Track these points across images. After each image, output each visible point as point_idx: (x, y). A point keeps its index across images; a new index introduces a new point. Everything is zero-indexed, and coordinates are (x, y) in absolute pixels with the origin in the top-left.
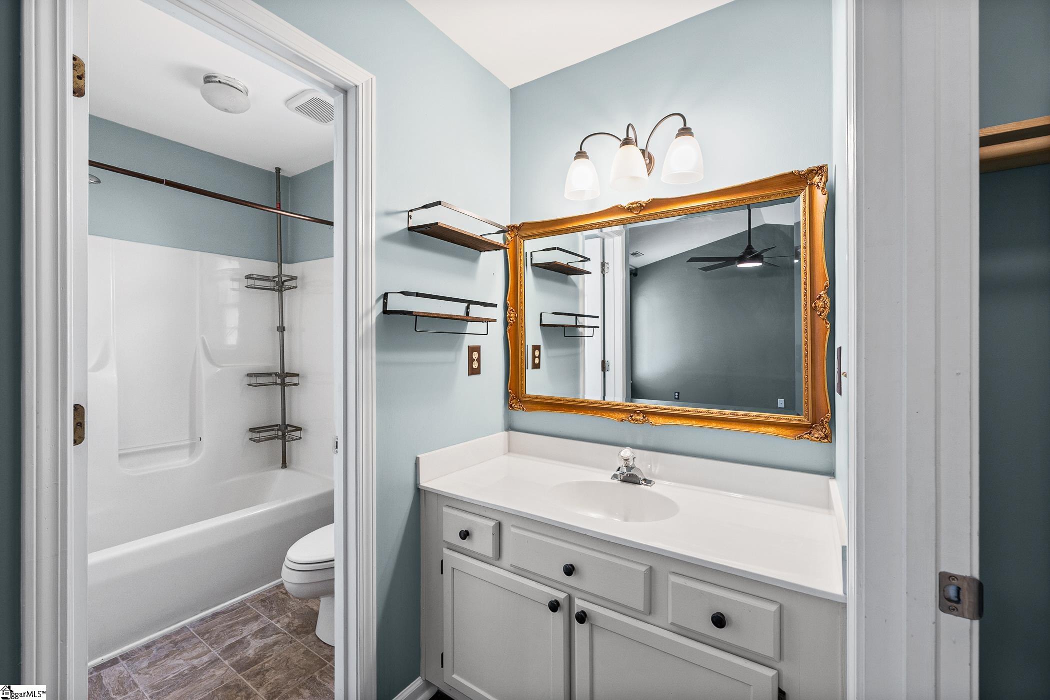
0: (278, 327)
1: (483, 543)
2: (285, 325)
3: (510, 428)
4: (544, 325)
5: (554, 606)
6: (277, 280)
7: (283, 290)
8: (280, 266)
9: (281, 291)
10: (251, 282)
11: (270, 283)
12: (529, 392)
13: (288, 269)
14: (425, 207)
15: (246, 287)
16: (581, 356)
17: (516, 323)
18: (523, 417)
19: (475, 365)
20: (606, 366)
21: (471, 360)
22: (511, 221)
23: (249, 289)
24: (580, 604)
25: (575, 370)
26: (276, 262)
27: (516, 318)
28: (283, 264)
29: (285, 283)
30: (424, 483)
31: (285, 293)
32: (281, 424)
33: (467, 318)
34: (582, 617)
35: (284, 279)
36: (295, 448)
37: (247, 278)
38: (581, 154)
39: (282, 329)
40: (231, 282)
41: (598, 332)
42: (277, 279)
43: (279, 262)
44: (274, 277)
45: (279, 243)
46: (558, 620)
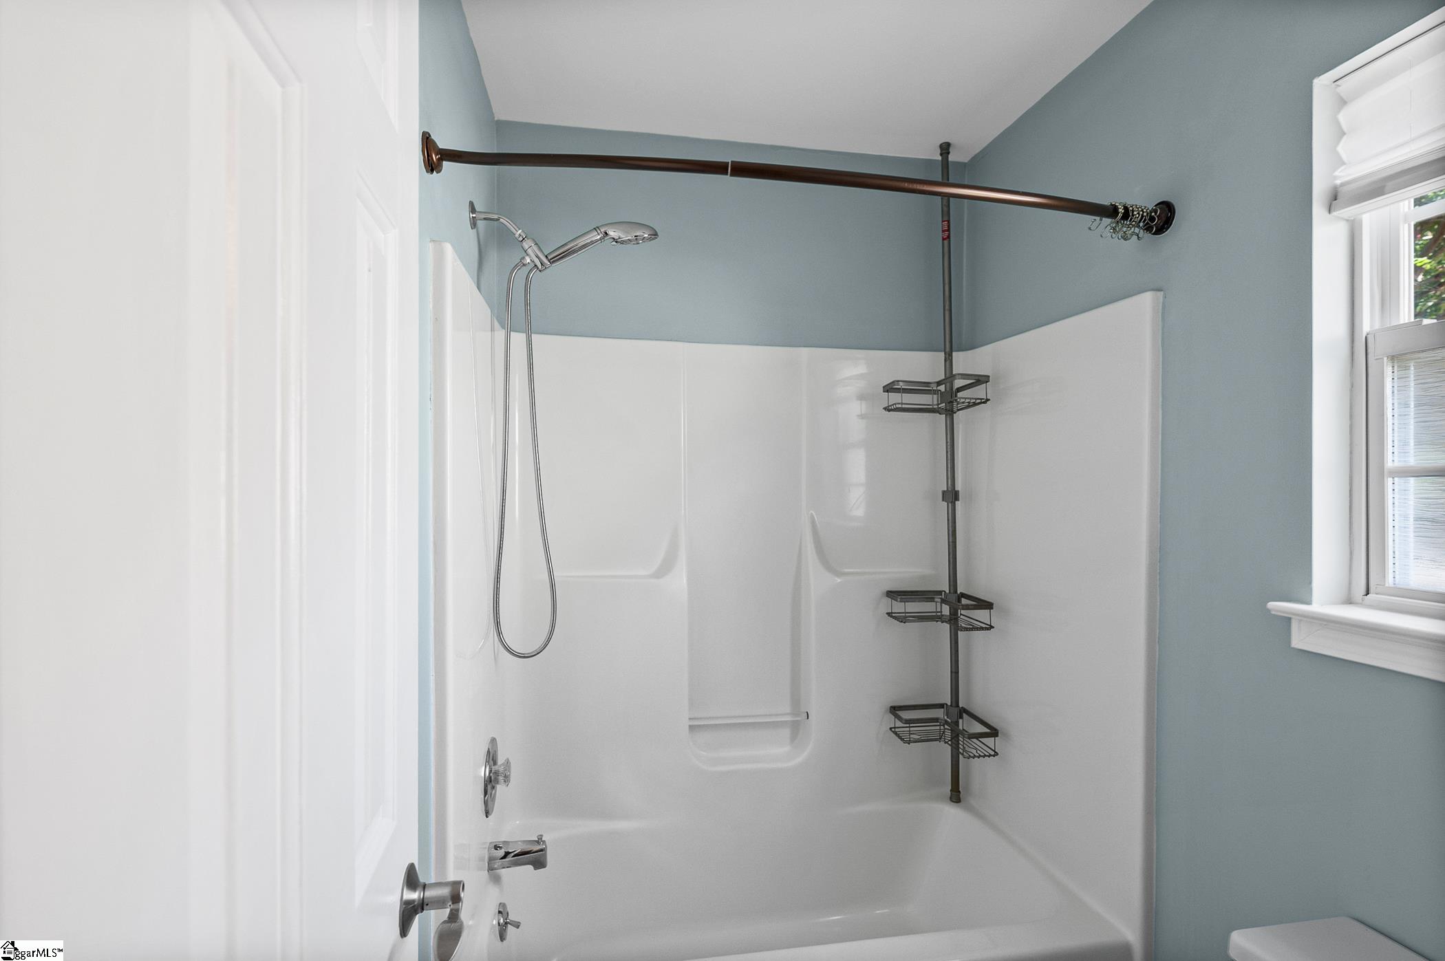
0: (944, 492)
2: (959, 487)
6: (943, 390)
7: (955, 409)
8: (949, 359)
9: (950, 412)
10: (895, 398)
11: (931, 396)
13: (964, 362)
15: (885, 409)
23: (891, 412)
26: (942, 351)
28: (954, 354)
29: (960, 394)
31: (960, 416)
32: (949, 704)
35: (959, 383)
36: (978, 771)
37: (887, 391)
39: (951, 496)
40: (859, 402)
42: (942, 388)
43: (948, 350)
44: (939, 383)
45: (947, 307)
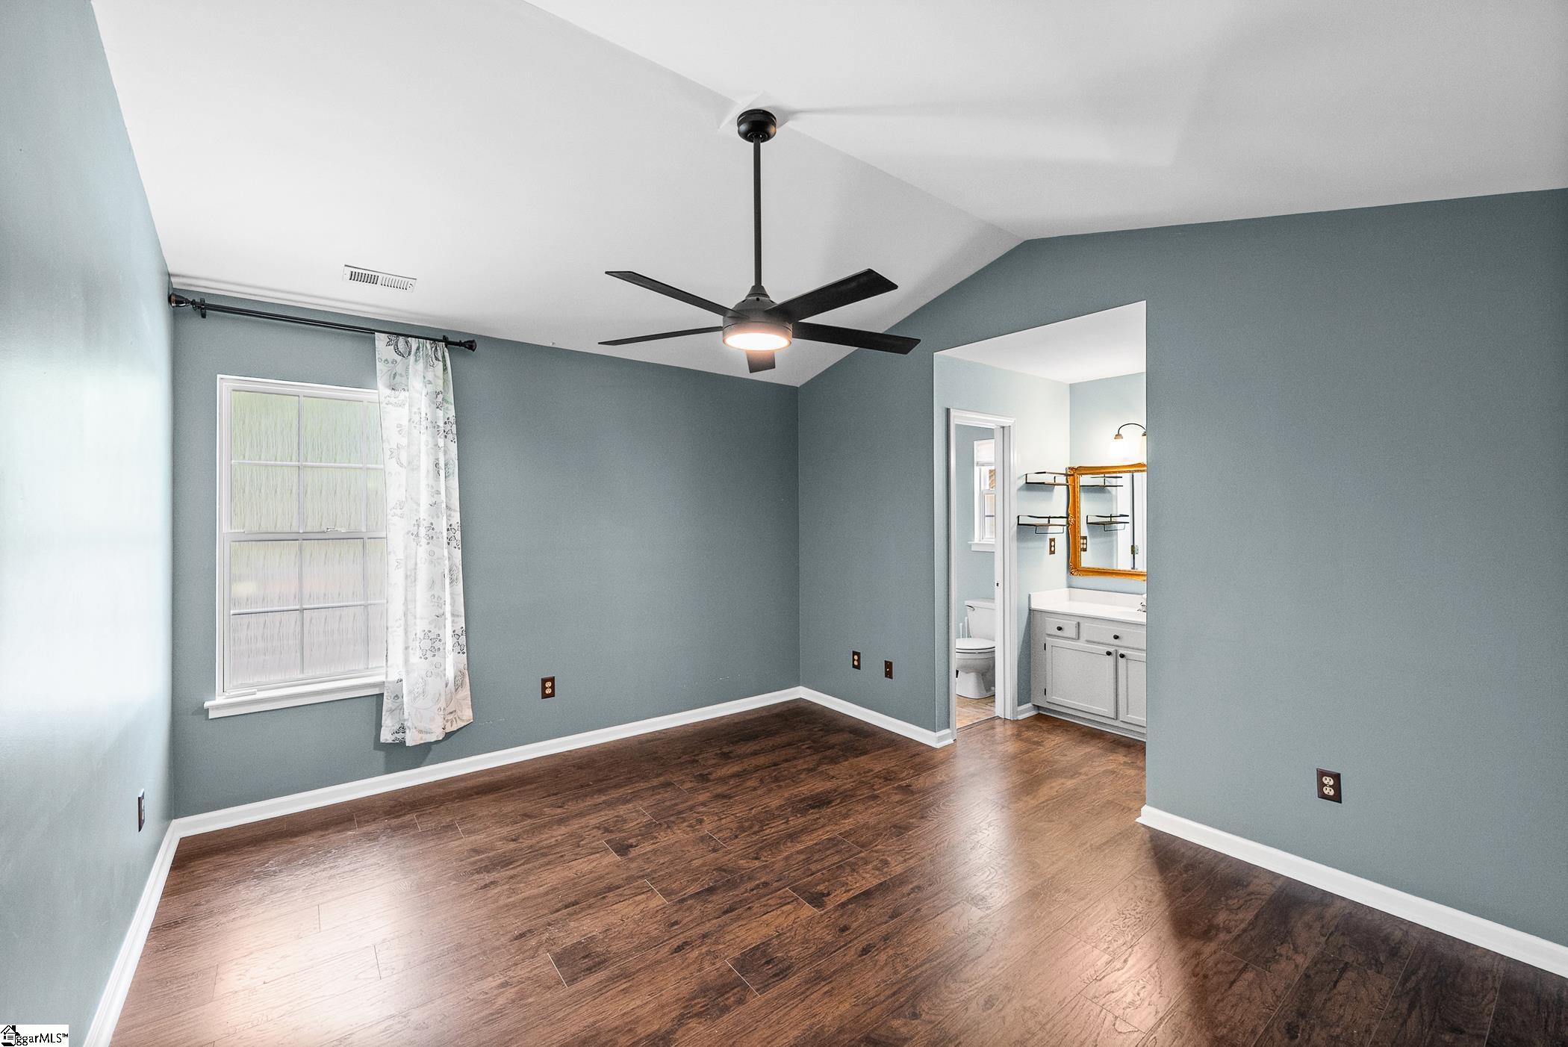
1: (1070, 631)
3: (1070, 587)
4: (1090, 523)
5: (1109, 653)
12: (1082, 566)
14: (1045, 473)
16: (1115, 542)
17: (1075, 525)
18: (1080, 580)
19: (1053, 549)
20: (1136, 549)
21: (1051, 546)
22: (1070, 464)
24: (1121, 651)
25: (1111, 552)
27: (1075, 521)
30: (1033, 607)
33: (1049, 524)
34: (1122, 656)
38: (1118, 436)
41: (1129, 527)
46: (1111, 659)
